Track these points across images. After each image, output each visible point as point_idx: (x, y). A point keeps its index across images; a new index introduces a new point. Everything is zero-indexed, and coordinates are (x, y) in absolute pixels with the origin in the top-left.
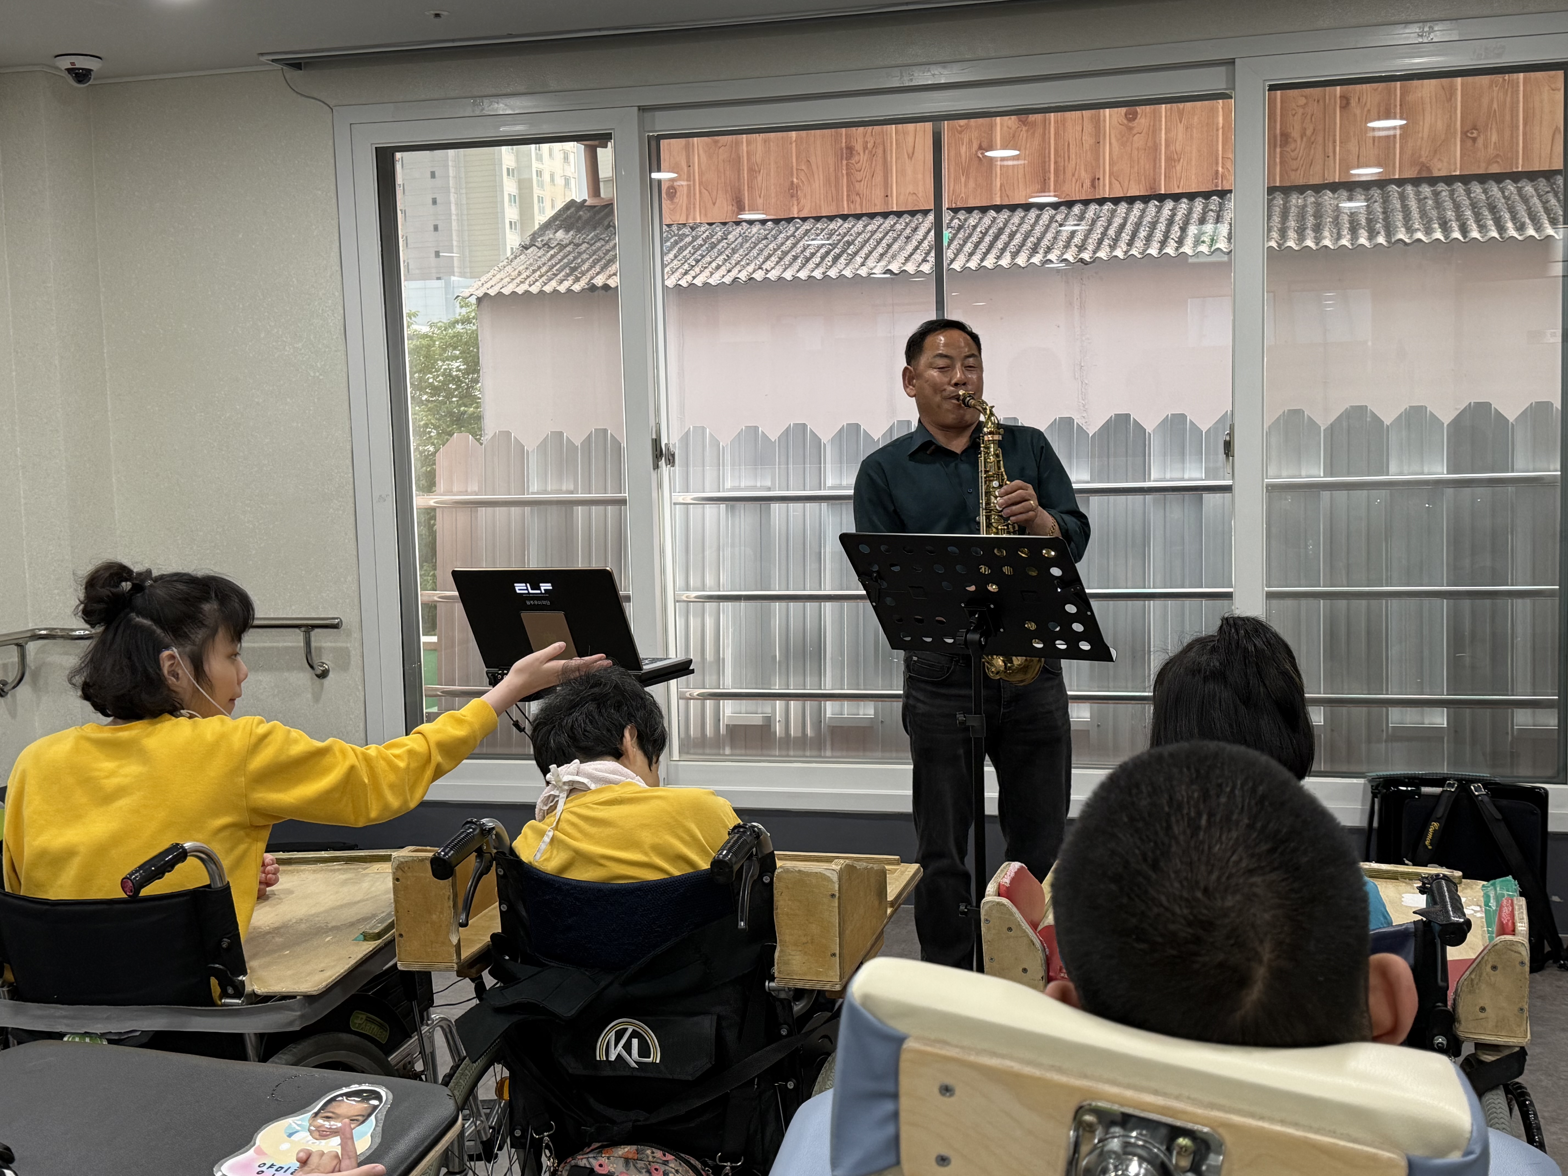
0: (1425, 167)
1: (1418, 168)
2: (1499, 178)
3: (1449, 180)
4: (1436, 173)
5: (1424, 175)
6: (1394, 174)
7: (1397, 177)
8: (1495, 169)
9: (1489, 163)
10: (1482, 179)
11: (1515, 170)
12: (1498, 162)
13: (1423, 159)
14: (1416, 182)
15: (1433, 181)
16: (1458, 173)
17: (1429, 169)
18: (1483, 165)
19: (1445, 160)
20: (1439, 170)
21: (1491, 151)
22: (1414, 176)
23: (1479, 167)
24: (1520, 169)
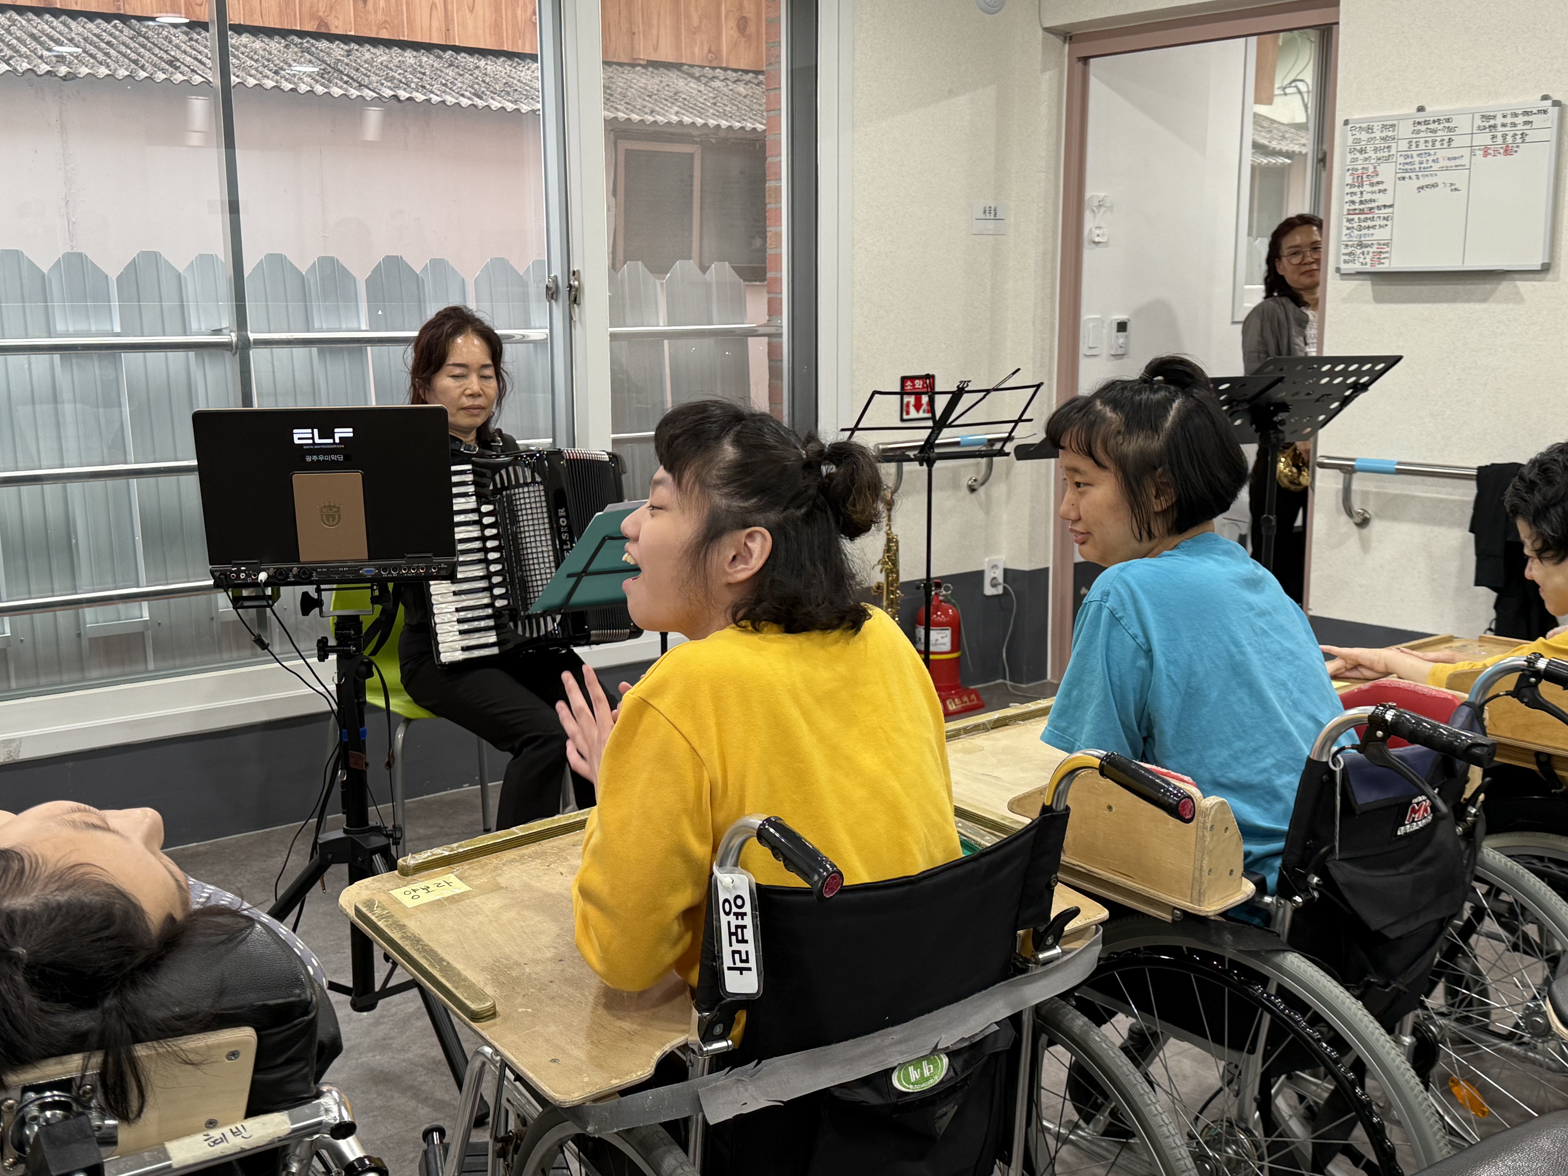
0: (322, 22)
1: (317, 23)
2: (388, 44)
3: (345, 39)
4: (334, 31)
5: (323, 30)
6: (295, 25)
7: (298, 28)
8: (384, 35)
9: (379, 28)
10: (375, 42)
11: (402, 38)
12: (386, 28)
13: (321, 14)
14: (317, 36)
15: (331, 38)
16: (352, 33)
17: (326, 25)
18: (374, 29)
19: (341, 18)
20: (336, 27)
21: (380, 17)
22: (314, 30)
23: (371, 30)
24: (406, 39)
